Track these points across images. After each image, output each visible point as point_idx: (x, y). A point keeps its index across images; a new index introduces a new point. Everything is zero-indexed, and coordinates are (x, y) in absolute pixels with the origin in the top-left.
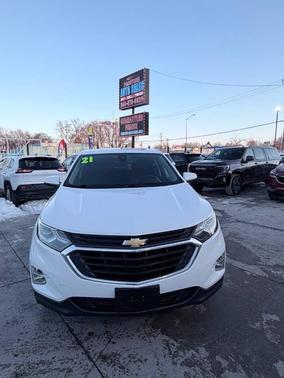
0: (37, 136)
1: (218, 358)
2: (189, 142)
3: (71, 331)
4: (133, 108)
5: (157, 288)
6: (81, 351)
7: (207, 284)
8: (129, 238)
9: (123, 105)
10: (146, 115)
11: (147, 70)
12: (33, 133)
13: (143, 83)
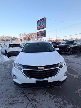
0: (14, 38)
1: (65, 101)
2: (57, 39)
3: (24, 92)
4: (41, 29)
5: (47, 81)
6: (26, 98)
7: (62, 80)
8: (39, 67)
9: (38, 28)
10: (45, 31)
11: (45, 18)
12: (12, 37)
13: (44, 22)
